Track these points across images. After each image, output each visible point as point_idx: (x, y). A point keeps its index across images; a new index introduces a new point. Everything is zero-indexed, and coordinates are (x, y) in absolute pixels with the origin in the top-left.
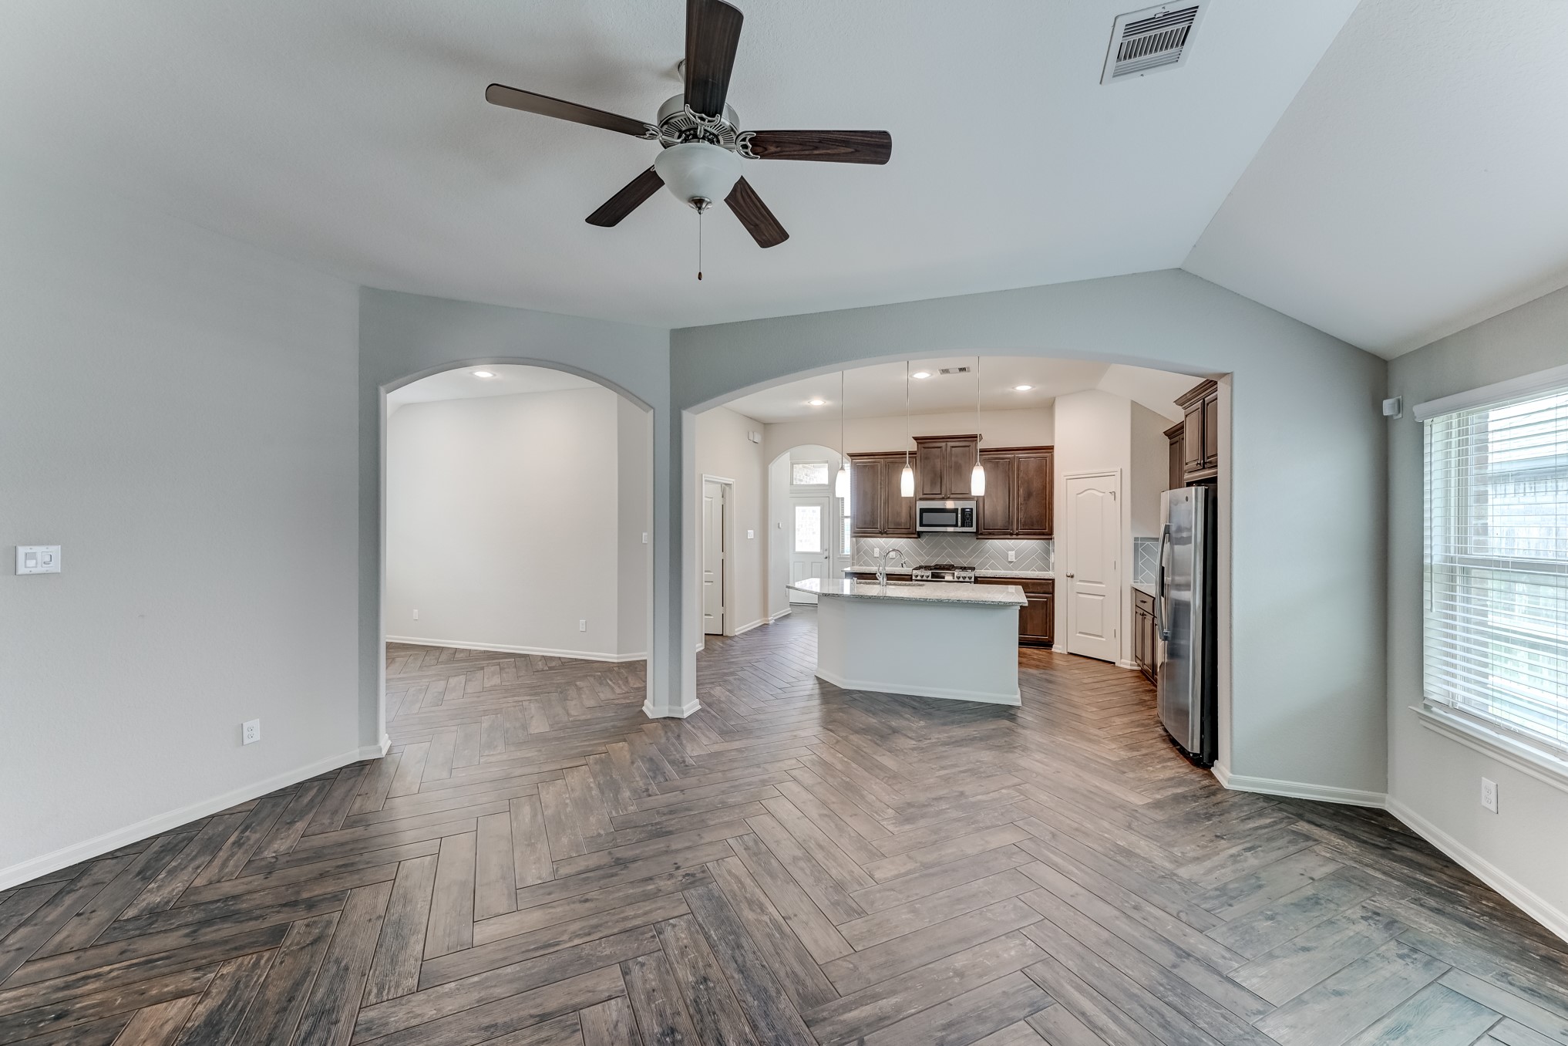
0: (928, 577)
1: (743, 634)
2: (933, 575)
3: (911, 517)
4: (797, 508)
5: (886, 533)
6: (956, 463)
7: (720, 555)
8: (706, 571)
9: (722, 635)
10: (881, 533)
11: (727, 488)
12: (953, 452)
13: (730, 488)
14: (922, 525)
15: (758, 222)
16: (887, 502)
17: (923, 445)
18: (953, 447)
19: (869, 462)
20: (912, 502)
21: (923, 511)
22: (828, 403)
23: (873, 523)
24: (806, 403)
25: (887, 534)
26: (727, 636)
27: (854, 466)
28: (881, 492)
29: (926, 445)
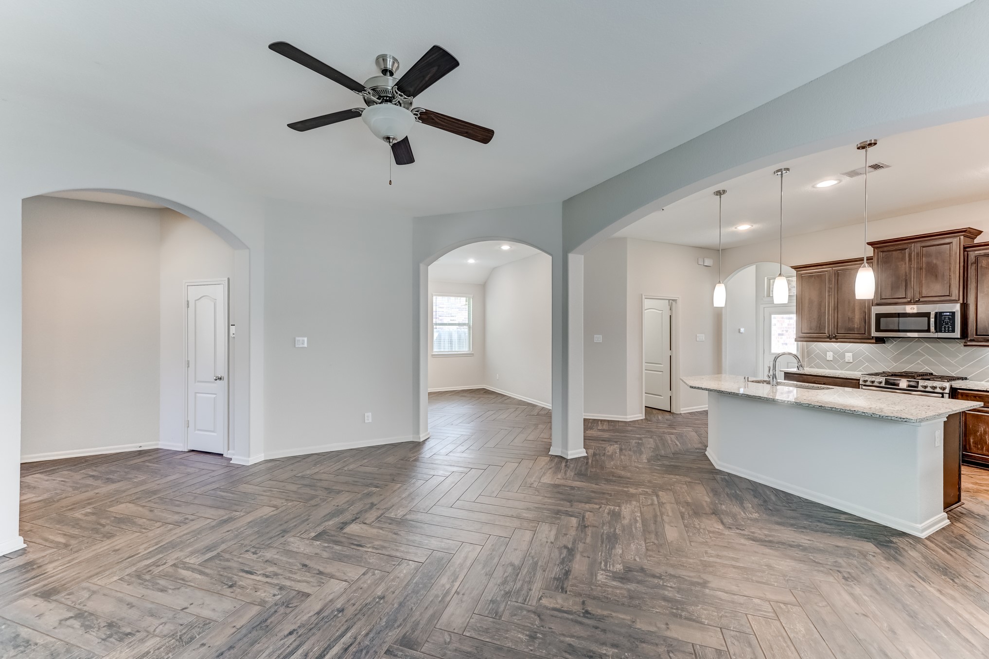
0: (880, 383)
1: (689, 413)
2: (887, 382)
3: (866, 320)
4: (773, 316)
5: (835, 337)
6: (928, 264)
7: (669, 353)
8: (646, 363)
9: (670, 412)
10: (829, 337)
11: (674, 303)
12: (924, 252)
13: (676, 303)
14: (878, 329)
15: (466, 130)
16: (836, 308)
17: (881, 249)
18: (923, 247)
19: (815, 272)
20: (866, 306)
21: (879, 316)
22: (755, 226)
23: (820, 328)
24: (733, 229)
25: (837, 339)
26: (673, 413)
27: (800, 277)
28: (829, 299)
29: (885, 249)
